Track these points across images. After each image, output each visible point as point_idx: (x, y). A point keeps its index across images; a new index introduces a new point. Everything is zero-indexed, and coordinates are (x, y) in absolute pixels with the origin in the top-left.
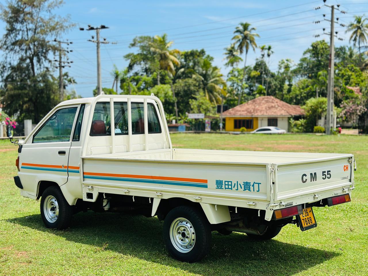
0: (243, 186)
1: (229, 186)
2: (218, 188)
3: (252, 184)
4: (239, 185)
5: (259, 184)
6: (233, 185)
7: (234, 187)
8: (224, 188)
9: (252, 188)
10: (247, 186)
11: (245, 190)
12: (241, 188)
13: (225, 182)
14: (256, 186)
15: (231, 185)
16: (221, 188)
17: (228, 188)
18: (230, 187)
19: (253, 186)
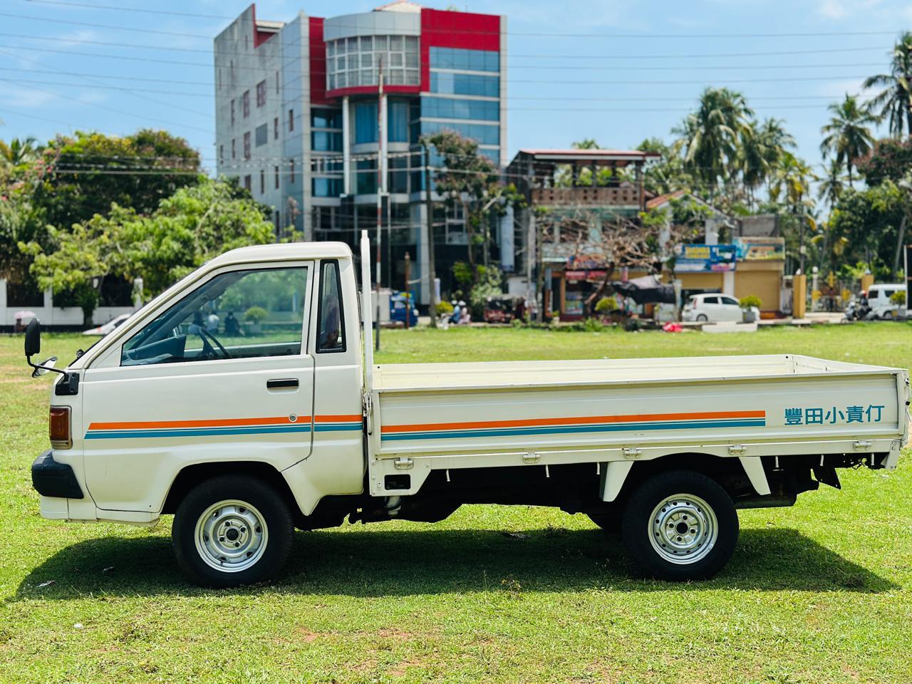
0: (846, 416)
1: (816, 417)
2: (791, 424)
3: (865, 409)
4: (838, 415)
5: (879, 407)
6: (825, 415)
7: (827, 418)
8: (804, 422)
9: (865, 416)
10: (855, 414)
11: (850, 420)
12: (843, 418)
13: (807, 410)
14: (874, 412)
15: (821, 415)
16: (797, 423)
17: (814, 421)
18: (818, 419)
19: (868, 412)
